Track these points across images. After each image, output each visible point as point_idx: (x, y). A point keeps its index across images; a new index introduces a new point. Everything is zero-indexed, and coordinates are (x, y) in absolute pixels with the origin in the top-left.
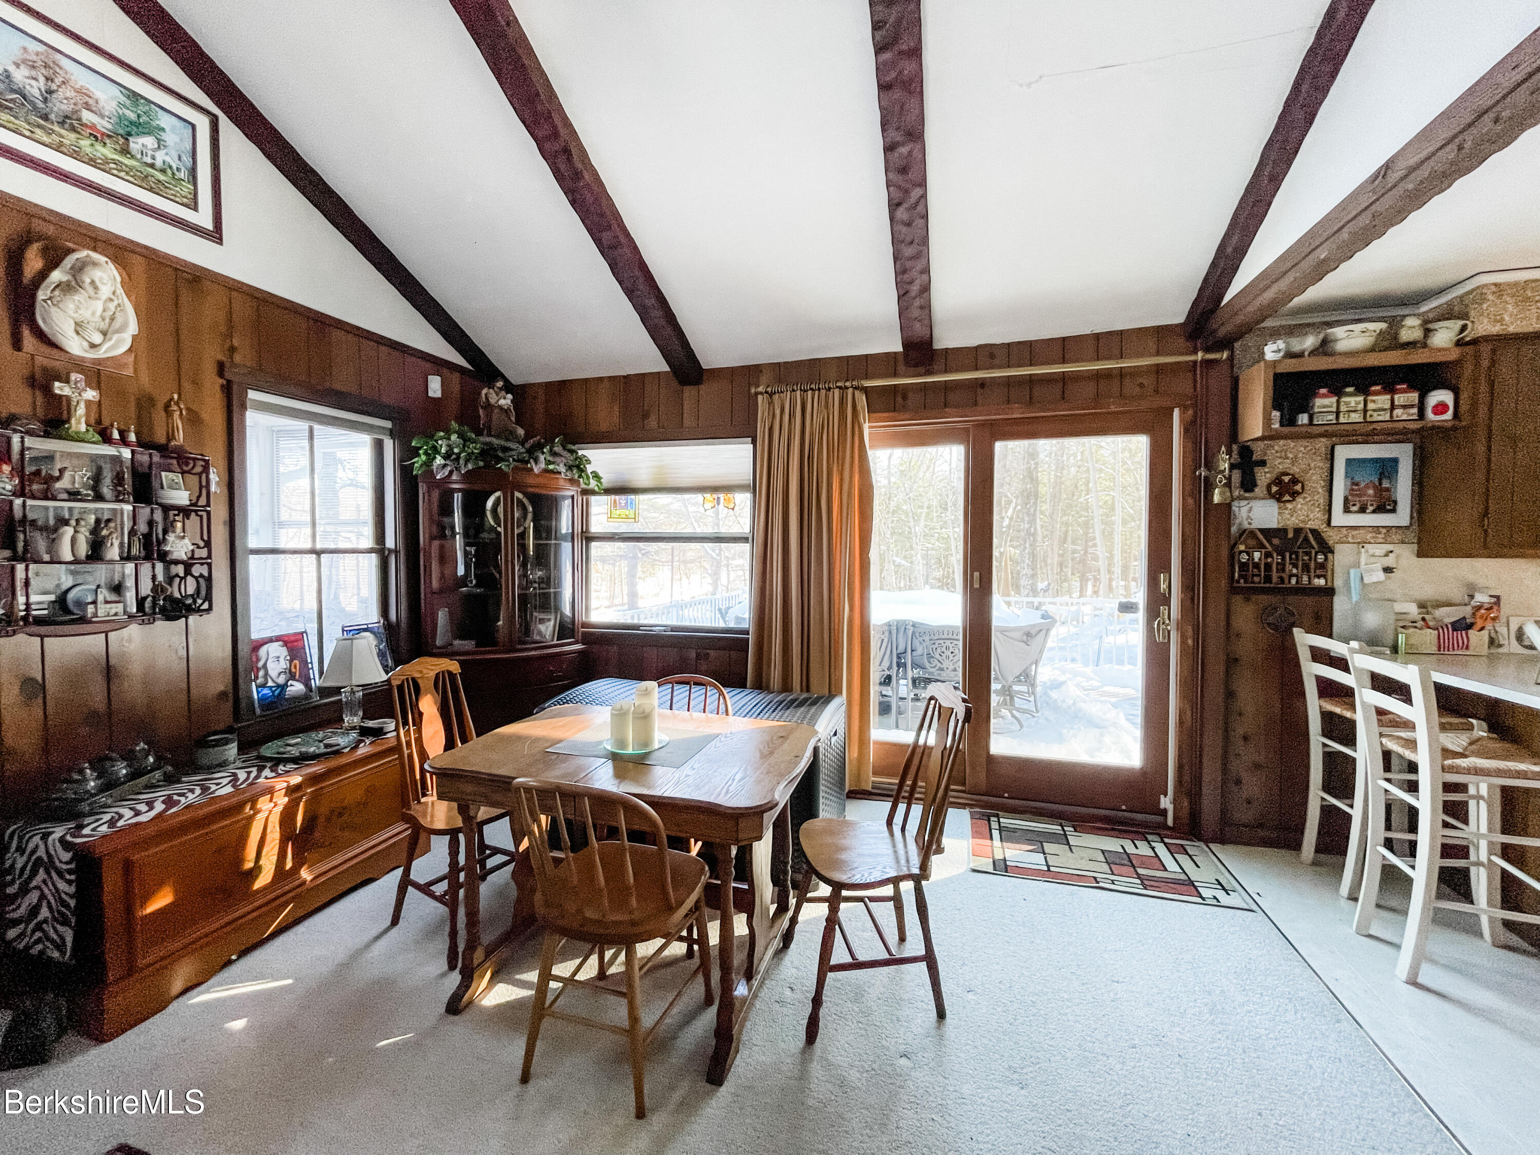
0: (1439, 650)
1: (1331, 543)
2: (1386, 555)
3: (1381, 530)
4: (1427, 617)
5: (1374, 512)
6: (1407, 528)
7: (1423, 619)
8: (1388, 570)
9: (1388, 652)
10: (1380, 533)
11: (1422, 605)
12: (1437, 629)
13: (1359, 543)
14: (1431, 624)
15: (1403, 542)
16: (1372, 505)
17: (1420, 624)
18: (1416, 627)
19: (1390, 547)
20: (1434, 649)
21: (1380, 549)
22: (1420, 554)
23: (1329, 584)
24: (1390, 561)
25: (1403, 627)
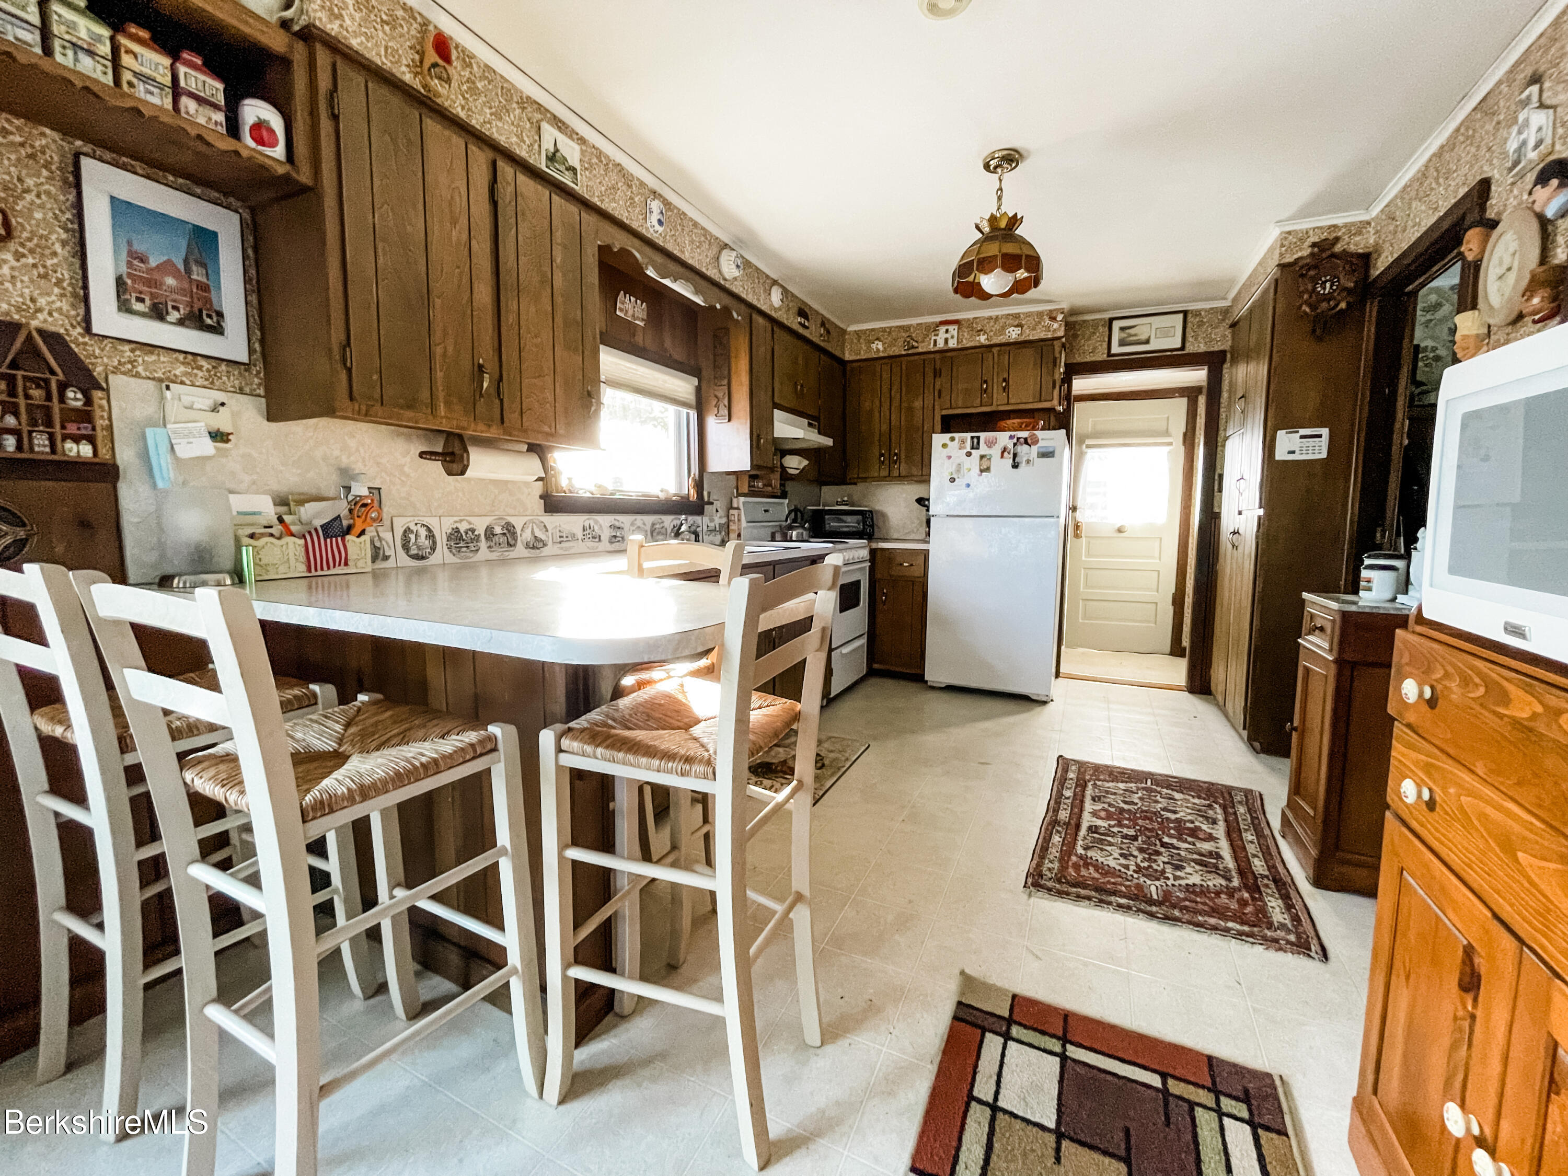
0: (309, 570)
1: (98, 371)
2: (214, 410)
3: (202, 362)
4: (287, 518)
5: (181, 323)
6: (247, 366)
7: (281, 520)
8: (219, 436)
9: (228, 582)
10: (200, 368)
11: (282, 501)
12: (304, 537)
13: (161, 380)
14: (293, 528)
15: (241, 391)
16: (176, 308)
17: (277, 529)
18: (272, 535)
19: (221, 396)
20: (301, 569)
21: (204, 398)
22: (272, 416)
23: (104, 454)
24: (222, 422)
25: (252, 536)
